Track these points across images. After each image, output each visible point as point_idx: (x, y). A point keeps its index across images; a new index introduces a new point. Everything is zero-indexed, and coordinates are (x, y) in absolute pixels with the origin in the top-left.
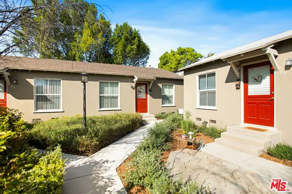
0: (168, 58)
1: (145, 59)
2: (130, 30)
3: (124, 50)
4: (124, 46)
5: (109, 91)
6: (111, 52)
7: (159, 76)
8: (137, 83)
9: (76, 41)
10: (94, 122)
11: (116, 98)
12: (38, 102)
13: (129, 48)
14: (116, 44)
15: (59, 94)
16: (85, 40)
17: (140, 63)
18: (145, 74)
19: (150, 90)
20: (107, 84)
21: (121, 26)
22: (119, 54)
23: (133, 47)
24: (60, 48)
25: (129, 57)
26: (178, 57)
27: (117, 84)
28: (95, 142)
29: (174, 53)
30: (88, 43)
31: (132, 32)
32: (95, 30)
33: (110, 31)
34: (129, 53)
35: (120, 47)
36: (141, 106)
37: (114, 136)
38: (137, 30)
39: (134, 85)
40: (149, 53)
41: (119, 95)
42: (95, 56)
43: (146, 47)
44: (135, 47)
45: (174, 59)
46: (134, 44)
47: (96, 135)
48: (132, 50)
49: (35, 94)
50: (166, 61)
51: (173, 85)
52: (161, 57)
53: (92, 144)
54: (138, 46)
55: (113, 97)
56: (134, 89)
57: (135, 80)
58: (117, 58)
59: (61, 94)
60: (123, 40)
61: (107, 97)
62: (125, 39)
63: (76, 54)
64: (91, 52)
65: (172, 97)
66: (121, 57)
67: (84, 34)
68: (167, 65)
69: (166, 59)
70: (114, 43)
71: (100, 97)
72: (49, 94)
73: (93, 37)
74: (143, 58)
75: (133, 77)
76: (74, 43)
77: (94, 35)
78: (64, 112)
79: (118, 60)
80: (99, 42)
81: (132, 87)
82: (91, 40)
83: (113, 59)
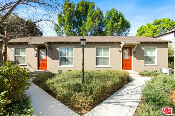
0: (144, 29)
1: (127, 31)
2: (116, 12)
3: (112, 26)
4: (112, 24)
5: (102, 54)
6: (104, 29)
7: (142, 41)
8: (123, 48)
9: (83, 25)
10: (91, 77)
11: (108, 58)
12: (61, 62)
13: (115, 25)
14: (107, 23)
15: (72, 56)
16: (88, 24)
17: (123, 35)
18: (130, 40)
19: (134, 53)
20: (101, 49)
21: (110, 11)
22: (109, 30)
23: (118, 24)
24: (75, 31)
25: (115, 31)
26: (154, 27)
27: (108, 49)
28: (90, 99)
29: (149, 25)
30: (89, 25)
31: (118, 14)
32: (94, 17)
33: (103, 17)
34: (116, 28)
35: (109, 25)
36: (126, 65)
37: (107, 92)
38: (121, 12)
39: (121, 49)
40: (130, 27)
41: (109, 56)
42: (94, 33)
43: (128, 23)
44: (120, 23)
45: (150, 30)
46: (119, 21)
47: (91, 93)
48: (118, 25)
49: (60, 56)
50: (143, 32)
51: (155, 48)
52: (138, 30)
53: (87, 101)
54: (122, 23)
55: (105, 58)
56: (120, 52)
57: (121, 45)
58: (107, 33)
59: (73, 56)
60: (111, 20)
61: (101, 58)
62: (113, 19)
63: (83, 33)
64: (92, 31)
65: (154, 58)
66: (110, 32)
67: (88, 20)
68: (144, 34)
69: (142, 30)
70: (105, 23)
71: (97, 58)
72: (67, 56)
73: (93, 21)
74: (126, 30)
75: (120, 43)
76: (82, 27)
77: (93, 20)
78: (74, 67)
79: (108, 34)
80: (96, 24)
81: (119, 51)
82: (91, 23)
83: (105, 34)
